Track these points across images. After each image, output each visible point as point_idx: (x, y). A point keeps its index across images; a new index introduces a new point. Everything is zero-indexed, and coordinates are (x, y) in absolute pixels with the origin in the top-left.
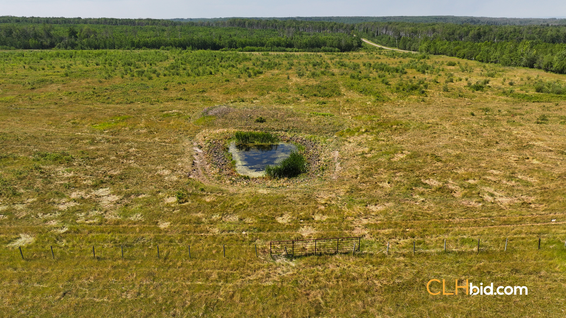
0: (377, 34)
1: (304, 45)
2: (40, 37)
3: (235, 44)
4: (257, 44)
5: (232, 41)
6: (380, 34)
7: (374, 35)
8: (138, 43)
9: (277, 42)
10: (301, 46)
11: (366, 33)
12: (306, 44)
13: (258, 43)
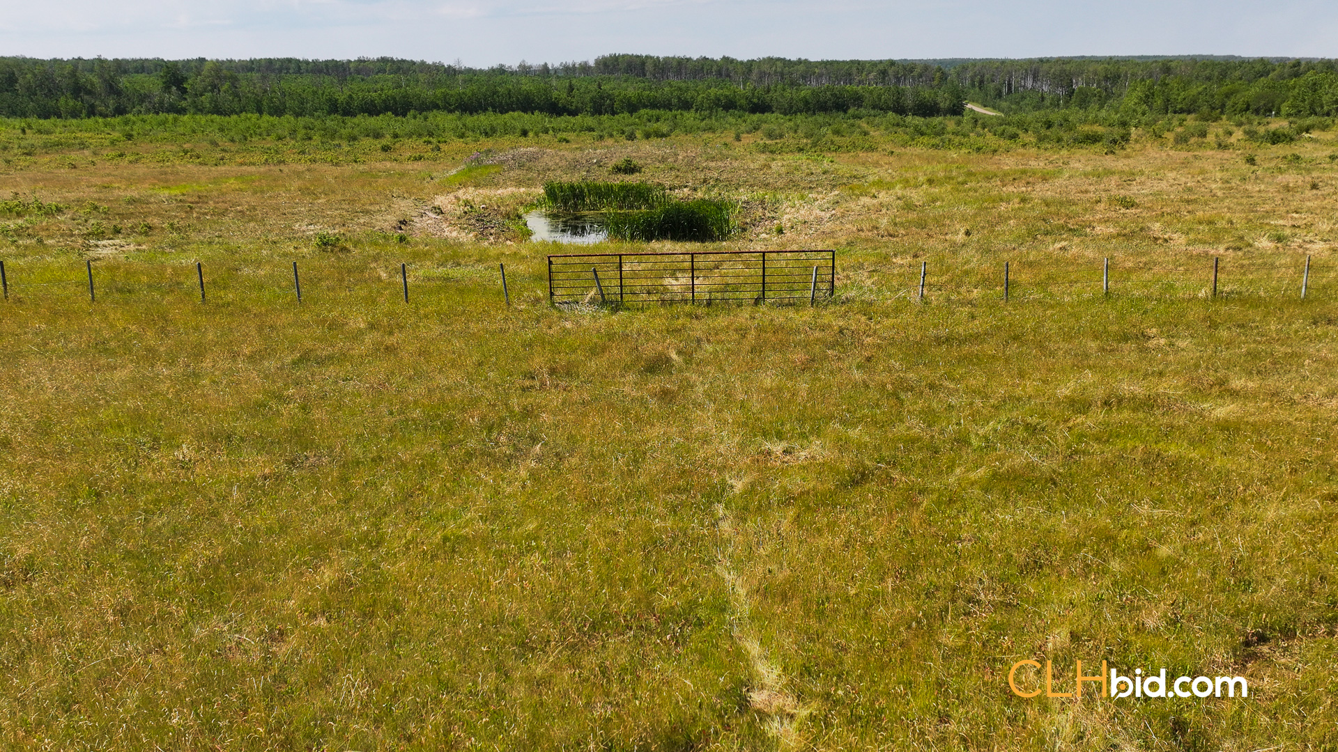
0: (1010, 89)
1: (801, 105)
2: (89, 93)
3: (609, 106)
4: (670, 104)
5: (602, 98)
6: (1016, 89)
7: (1000, 92)
8: (347, 103)
9: (726, 97)
10: (792, 107)
11: (977, 89)
12: (807, 103)
13: (675, 101)
